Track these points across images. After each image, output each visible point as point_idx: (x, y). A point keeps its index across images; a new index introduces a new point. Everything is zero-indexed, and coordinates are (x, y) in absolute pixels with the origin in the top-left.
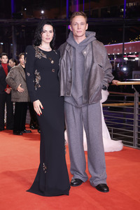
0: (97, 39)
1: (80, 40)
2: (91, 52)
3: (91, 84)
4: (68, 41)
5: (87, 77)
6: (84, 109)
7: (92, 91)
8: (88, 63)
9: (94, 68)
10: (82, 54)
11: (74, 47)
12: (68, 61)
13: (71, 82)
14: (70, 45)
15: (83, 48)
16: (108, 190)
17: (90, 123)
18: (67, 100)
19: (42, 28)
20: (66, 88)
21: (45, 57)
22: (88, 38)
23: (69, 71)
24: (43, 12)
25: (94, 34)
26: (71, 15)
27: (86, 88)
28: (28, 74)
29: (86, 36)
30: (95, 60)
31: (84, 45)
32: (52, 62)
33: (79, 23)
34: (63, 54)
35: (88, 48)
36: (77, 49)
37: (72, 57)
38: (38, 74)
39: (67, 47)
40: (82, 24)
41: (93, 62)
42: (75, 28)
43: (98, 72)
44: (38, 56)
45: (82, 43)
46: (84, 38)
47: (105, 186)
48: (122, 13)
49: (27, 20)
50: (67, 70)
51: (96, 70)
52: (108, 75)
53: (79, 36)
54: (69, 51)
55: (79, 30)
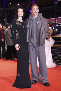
0: (43, 16)
1: (35, 17)
3: (41, 37)
4: (30, 17)
5: (38, 34)
6: (37, 48)
8: (39, 27)
9: (42, 29)
10: (36, 23)
11: (32, 20)
12: (30, 26)
13: (31, 36)
14: (31, 19)
15: (37, 20)
16: (49, 86)
17: (40, 54)
18: (30, 44)
20: (29, 39)
21: (20, 24)
24: (18, 5)
25: (42, 14)
26: (31, 6)
28: (13, 32)
29: (38, 15)
30: (42, 26)
32: (24, 27)
33: (35, 9)
34: (28, 23)
35: (39, 20)
36: (34, 21)
37: (32, 24)
38: (17, 32)
39: (30, 20)
44: (17, 24)
45: (36, 18)
46: (37, 16)
47: (48, 83)
48: (55, 4)
49: (11, 8)
50: (30, 30)
51: (43, 31)
52: (48, 33)
53: (35, 15)
54: (30, 22)
55: (36, 12)
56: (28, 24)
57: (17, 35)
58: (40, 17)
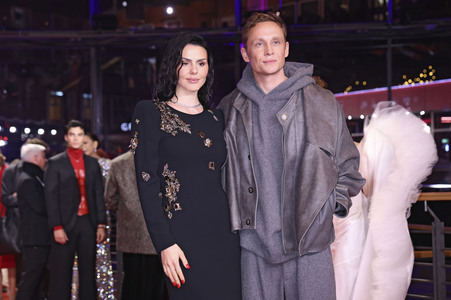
1: (271, 84)
2: (301, 116)
3: (303, 199)
4: (241, 86)
5: (291, 182)
6: (290, 269)
7: (305, 219)
8: (293, 146)
9: (309, 157)
10: (275, 120)
11: (253, 102)
12: (242, 138)
14: (245, 97)
15: (279, 104)
19: (179, 54)
20: (242, 208)
21: (186, 129)
22: (292, 79)
23: (246, 162)
25: (310, 68)
27: (288, 212)
28: (146, 176)
29: (288, 75)
30: (311, 135)
31: (280, 97)
32: (208, 142)
33: (268, 41)
34: (229, 119)
35: (292, 104)
36: (262, 108)
37: (250, 125)
38: (172, 175)
39: (238, 101)
40: (276, 41)
41: (306, 141)
42: (259, 52)
43: (321, 167)
44: (167, 127)
45: (276, 91)
46: (280, 79)
50: (240, 161)
51: (315, 163)
52: (348, 176)
53: (268, 74)
54: (242, 112)
55: (269, 58)
56: (232, 123)
57: (172, 190)
58: (297, 86)
